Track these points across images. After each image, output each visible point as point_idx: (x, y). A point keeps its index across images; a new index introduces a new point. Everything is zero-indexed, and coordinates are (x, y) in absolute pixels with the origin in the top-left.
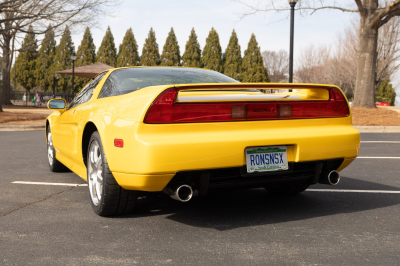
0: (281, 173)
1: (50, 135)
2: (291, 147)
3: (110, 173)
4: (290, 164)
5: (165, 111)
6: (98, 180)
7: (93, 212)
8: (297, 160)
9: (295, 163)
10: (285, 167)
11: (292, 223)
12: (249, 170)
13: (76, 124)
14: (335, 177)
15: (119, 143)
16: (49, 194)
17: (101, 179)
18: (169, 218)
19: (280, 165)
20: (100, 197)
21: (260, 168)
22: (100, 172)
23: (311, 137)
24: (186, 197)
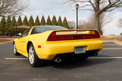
0: (84, 53)
1: (14, 45)
2: (86, 46)
3: (37, 55)
4: (86, 51)
5: (53, 38)
6: (33, 57)
7: (31, 66)
8: (88, 50)
9: (87, 51)
10: (85, 52)
11: (86, 67)
12: (76, 53)
13: (24, 42)
14: (97, 54)
15: (39, 47)
16: (17, 62)
17: (34, 57)
18: (53, 67)
19: (83, 51)
20: (33, 62)
22: (33, 55)
23: (91, 44)
24: (59, 61)
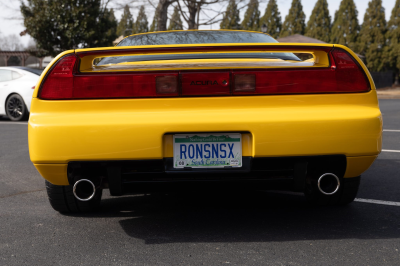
21: (195, 164)
